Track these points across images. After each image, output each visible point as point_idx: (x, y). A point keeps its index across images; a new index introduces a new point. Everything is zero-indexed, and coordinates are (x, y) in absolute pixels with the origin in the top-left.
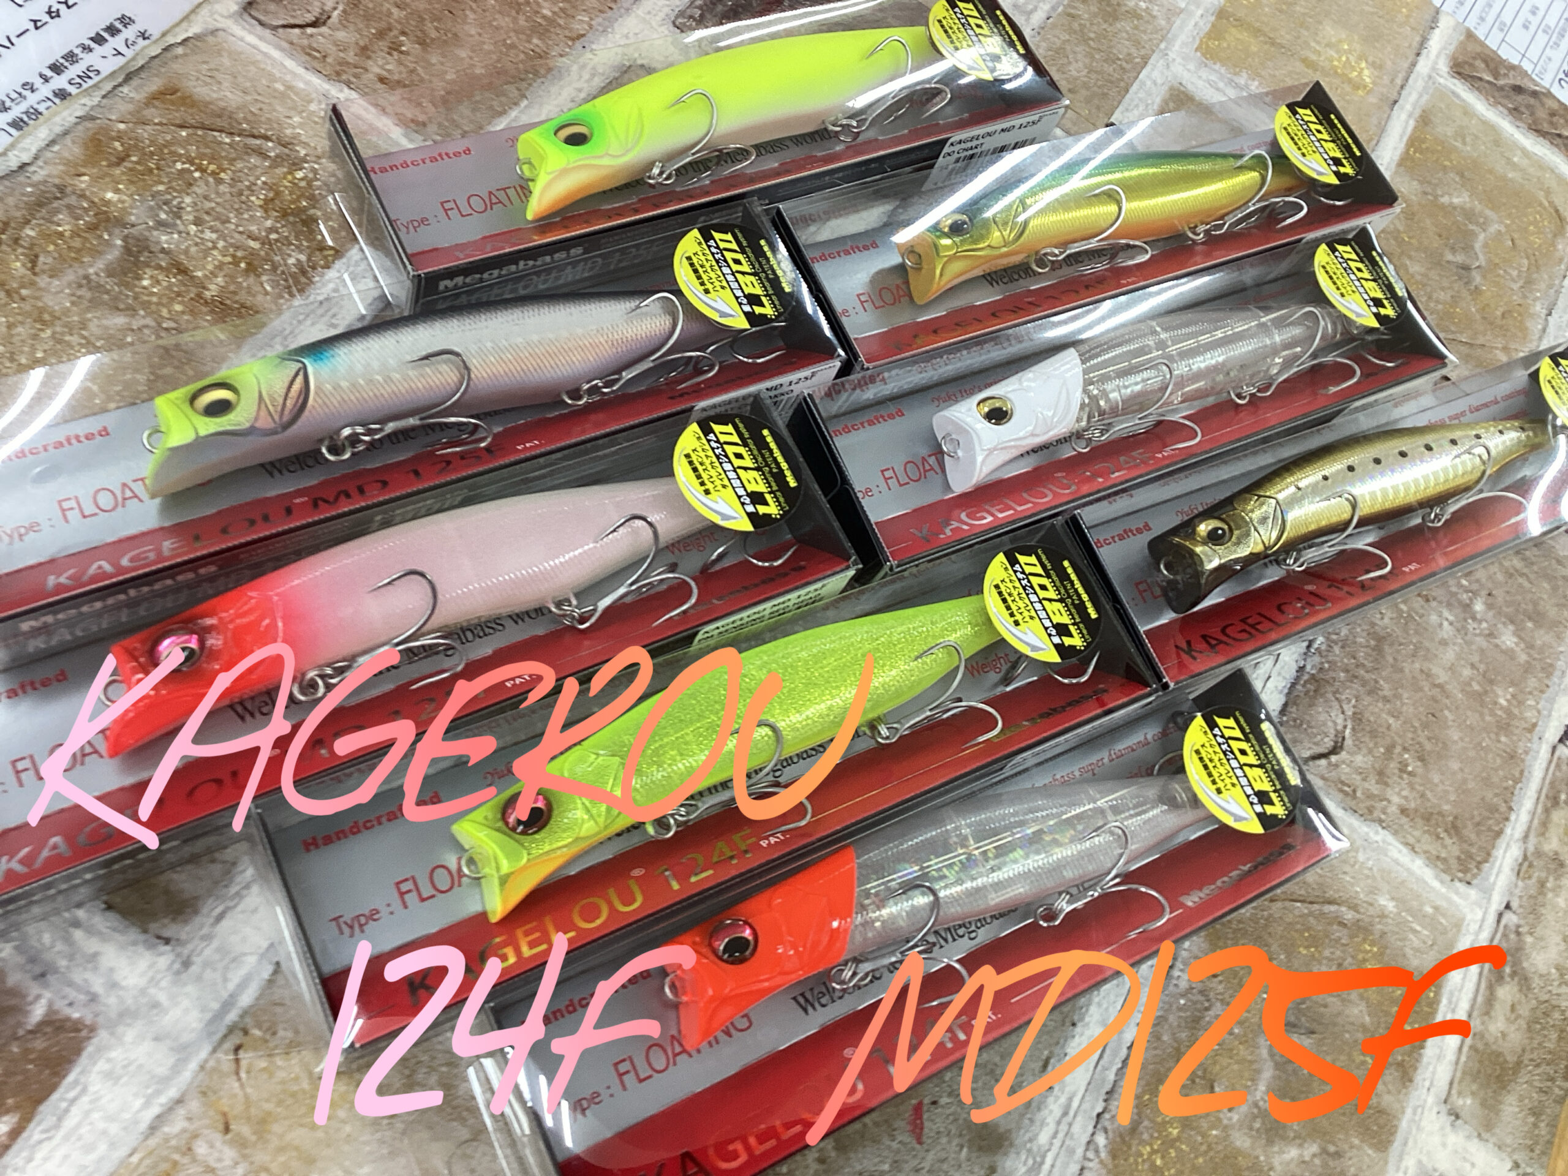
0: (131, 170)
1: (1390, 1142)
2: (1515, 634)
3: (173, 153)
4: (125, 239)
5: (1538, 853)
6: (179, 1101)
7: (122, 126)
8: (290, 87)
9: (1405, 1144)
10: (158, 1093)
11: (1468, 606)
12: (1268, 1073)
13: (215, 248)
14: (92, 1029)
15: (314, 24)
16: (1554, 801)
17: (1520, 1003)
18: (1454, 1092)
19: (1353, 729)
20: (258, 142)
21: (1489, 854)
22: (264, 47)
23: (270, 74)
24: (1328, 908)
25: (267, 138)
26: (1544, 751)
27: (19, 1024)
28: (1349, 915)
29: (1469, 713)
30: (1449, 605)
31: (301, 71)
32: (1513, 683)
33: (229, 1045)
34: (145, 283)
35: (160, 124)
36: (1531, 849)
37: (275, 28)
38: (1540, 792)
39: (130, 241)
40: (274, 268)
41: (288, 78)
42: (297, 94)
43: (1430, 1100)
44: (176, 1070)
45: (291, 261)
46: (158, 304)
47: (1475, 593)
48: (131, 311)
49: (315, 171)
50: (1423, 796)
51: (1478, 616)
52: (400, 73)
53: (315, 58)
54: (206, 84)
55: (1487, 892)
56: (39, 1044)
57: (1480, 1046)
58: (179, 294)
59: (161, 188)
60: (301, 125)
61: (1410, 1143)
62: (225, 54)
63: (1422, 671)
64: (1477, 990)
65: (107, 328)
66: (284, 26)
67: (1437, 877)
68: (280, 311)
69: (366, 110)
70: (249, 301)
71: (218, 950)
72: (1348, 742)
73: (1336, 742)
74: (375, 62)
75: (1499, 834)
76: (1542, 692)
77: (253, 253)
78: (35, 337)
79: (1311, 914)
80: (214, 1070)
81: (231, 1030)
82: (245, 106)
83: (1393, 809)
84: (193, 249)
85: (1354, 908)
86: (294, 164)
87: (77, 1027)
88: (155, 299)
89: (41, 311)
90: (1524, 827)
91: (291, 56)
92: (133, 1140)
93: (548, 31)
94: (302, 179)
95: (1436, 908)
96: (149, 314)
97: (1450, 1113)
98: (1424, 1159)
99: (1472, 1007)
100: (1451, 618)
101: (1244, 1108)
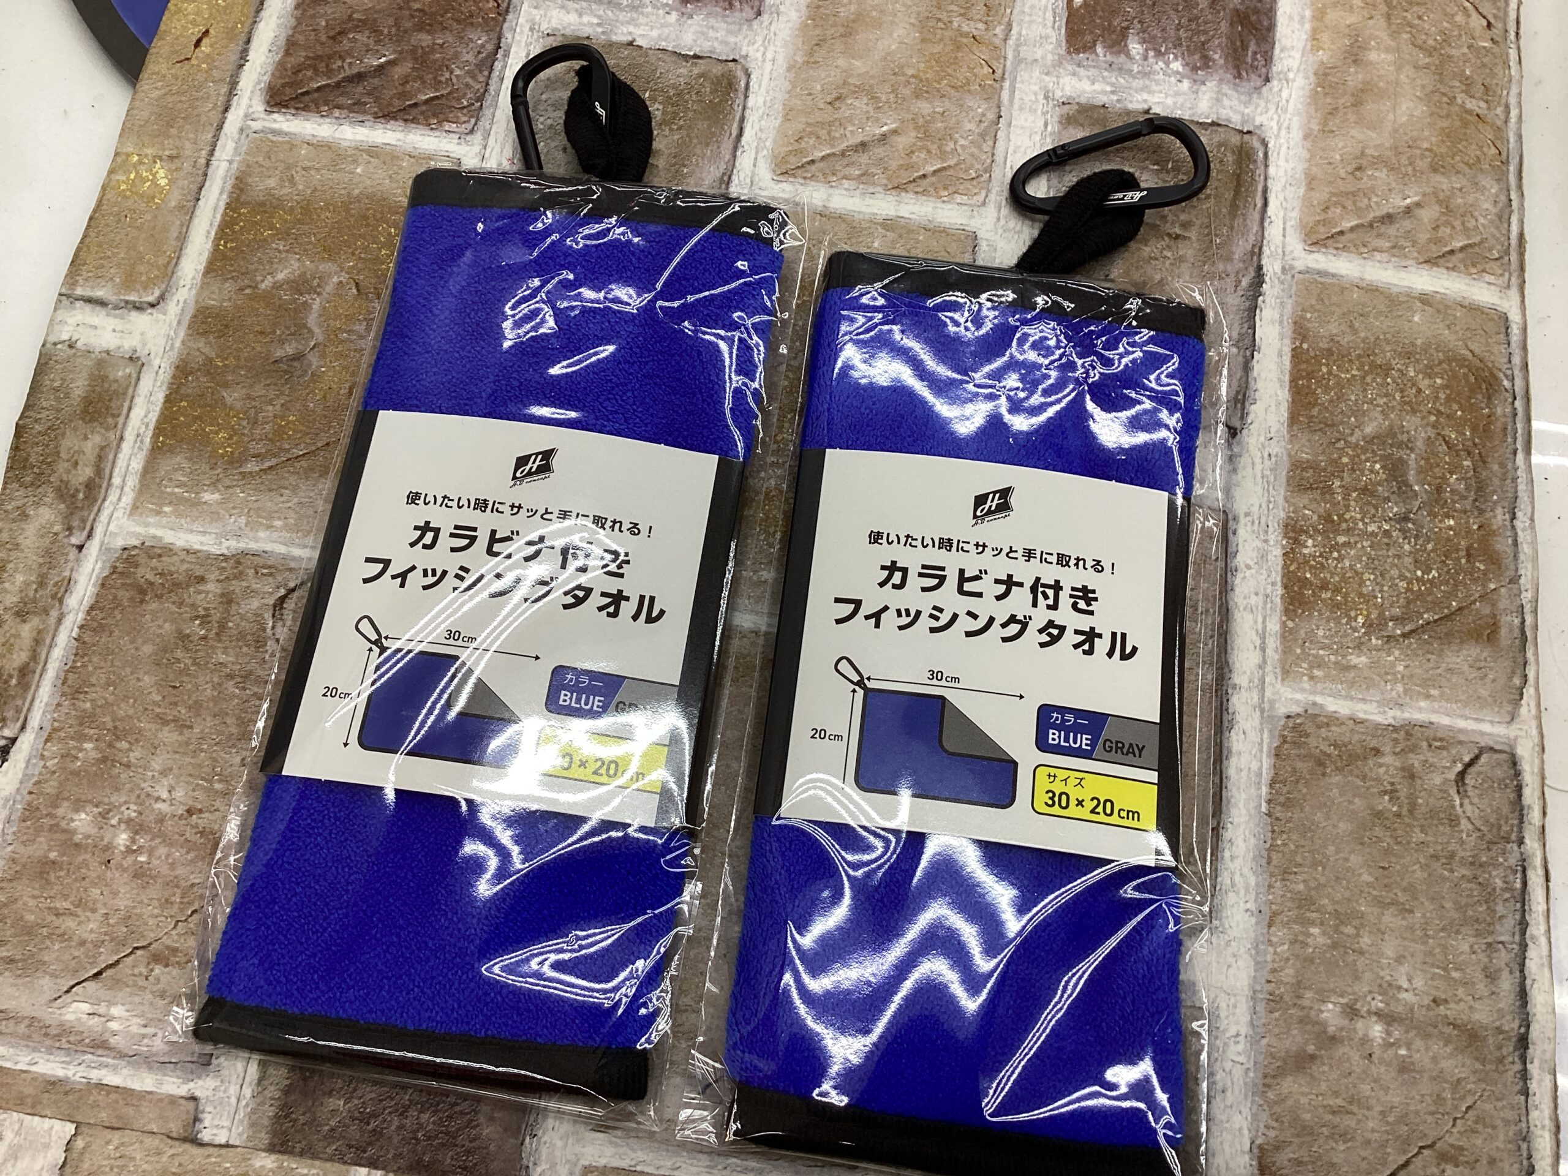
0: (1457, 550)
1: (195, 316)
2: (73, 832)
3: (1447, 583)
4: (1416, 494)
5: (46, 612)
6: (1005, 40)
7: (1492, 586)
8: (1428, 696)
9: (179, 322)
10: (1018, 39)
11: (136, 833)
12: (312, 320)
13: (1362, 520)
14: (1069, 53)
15: (1462, 775)
16: (25, 672)
17: (68, 472)
18: (134, 375)
19: (264, 630)
20: (1408, 628)
21: (103, 585)
22: (1470, 725)
23: (1448, 700)
24: (274, 461)
25: (1404, 636)
26: (35, 720)
27: (1104, 41)
28: (251, 466)
29: (131, 712)
30: (161, 819)
31: (1434, 718)
32: (76, 773)
33: (999, 72)
34: (1378, 466)
35: (1474, 602)
36: (54, 613)
37: (1482, 751)
38: (44, 670)
39: (1410, 494)
40: (1316, 530)
41: (1436, 705)
42: (1419, 693)
43: (156, 362)
44: (1017, 51)
45: (1310, 542)
46: (1358, 456)
47: (129, 851)
48: (1369, 441)
49: (1355, 630)
50: (181, 604)
51: (123, 826)
52: (1371, 770)
53: (1435, 739)
54: (1477, 660)
55: (104, 549)
56: (1088, 38)
57: (110, 420)
58: (1353, 470)
59: (1430, 547)
60: (1393, 665)
61: (175, 324)
62: (1490, 699)
63: (191, 727)
64: (114, 462)
65: (1371, 420)
66: (1477, 758)
67: (160, 539)
68: (1286, 500)
69: (1366, 712)
70: (1310, 495)
71: (1035, 111)
72: (268, 616)
73: (282, 608)
74: (1396, 768)
75: (92, 608)
76: (38, 783)
77: (1337, 532)
78: (1402, 391)
79: (288, 451)
80: (997, 59)
81: (1003, 78)
82: (1440, 656)
83: (212, 577)
84: (1373, 511)
85: (244, 475)
86: (1371, 625)
87: (1078, 51)
88: (1363, 457)
89: (1414, 411)
90: (62, 628)
91: (1450, 728)
92: (1014, 17)
93: (1299, 907)
94: (1357, 616)
95: (158, 513)
96: (1357, 445)
97: (138, 358)
98: (161, 316)
99: (119, 446)
100: (159, 806)
101: (329, 288)
